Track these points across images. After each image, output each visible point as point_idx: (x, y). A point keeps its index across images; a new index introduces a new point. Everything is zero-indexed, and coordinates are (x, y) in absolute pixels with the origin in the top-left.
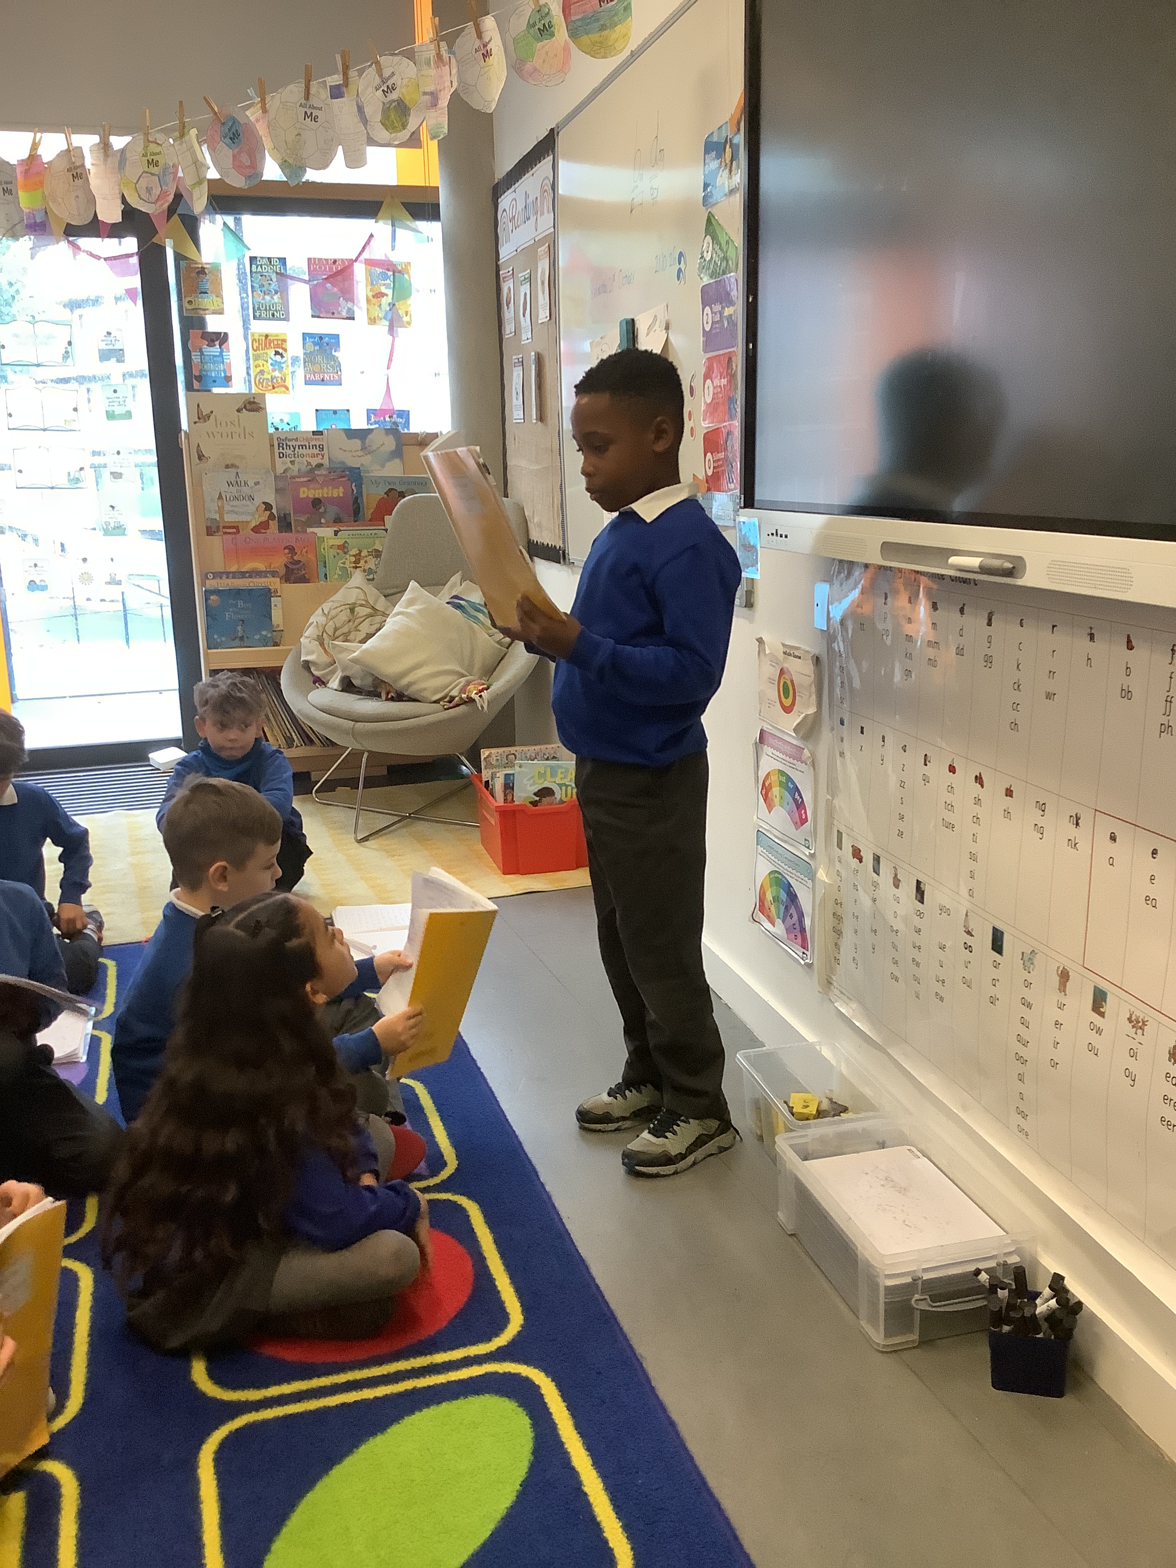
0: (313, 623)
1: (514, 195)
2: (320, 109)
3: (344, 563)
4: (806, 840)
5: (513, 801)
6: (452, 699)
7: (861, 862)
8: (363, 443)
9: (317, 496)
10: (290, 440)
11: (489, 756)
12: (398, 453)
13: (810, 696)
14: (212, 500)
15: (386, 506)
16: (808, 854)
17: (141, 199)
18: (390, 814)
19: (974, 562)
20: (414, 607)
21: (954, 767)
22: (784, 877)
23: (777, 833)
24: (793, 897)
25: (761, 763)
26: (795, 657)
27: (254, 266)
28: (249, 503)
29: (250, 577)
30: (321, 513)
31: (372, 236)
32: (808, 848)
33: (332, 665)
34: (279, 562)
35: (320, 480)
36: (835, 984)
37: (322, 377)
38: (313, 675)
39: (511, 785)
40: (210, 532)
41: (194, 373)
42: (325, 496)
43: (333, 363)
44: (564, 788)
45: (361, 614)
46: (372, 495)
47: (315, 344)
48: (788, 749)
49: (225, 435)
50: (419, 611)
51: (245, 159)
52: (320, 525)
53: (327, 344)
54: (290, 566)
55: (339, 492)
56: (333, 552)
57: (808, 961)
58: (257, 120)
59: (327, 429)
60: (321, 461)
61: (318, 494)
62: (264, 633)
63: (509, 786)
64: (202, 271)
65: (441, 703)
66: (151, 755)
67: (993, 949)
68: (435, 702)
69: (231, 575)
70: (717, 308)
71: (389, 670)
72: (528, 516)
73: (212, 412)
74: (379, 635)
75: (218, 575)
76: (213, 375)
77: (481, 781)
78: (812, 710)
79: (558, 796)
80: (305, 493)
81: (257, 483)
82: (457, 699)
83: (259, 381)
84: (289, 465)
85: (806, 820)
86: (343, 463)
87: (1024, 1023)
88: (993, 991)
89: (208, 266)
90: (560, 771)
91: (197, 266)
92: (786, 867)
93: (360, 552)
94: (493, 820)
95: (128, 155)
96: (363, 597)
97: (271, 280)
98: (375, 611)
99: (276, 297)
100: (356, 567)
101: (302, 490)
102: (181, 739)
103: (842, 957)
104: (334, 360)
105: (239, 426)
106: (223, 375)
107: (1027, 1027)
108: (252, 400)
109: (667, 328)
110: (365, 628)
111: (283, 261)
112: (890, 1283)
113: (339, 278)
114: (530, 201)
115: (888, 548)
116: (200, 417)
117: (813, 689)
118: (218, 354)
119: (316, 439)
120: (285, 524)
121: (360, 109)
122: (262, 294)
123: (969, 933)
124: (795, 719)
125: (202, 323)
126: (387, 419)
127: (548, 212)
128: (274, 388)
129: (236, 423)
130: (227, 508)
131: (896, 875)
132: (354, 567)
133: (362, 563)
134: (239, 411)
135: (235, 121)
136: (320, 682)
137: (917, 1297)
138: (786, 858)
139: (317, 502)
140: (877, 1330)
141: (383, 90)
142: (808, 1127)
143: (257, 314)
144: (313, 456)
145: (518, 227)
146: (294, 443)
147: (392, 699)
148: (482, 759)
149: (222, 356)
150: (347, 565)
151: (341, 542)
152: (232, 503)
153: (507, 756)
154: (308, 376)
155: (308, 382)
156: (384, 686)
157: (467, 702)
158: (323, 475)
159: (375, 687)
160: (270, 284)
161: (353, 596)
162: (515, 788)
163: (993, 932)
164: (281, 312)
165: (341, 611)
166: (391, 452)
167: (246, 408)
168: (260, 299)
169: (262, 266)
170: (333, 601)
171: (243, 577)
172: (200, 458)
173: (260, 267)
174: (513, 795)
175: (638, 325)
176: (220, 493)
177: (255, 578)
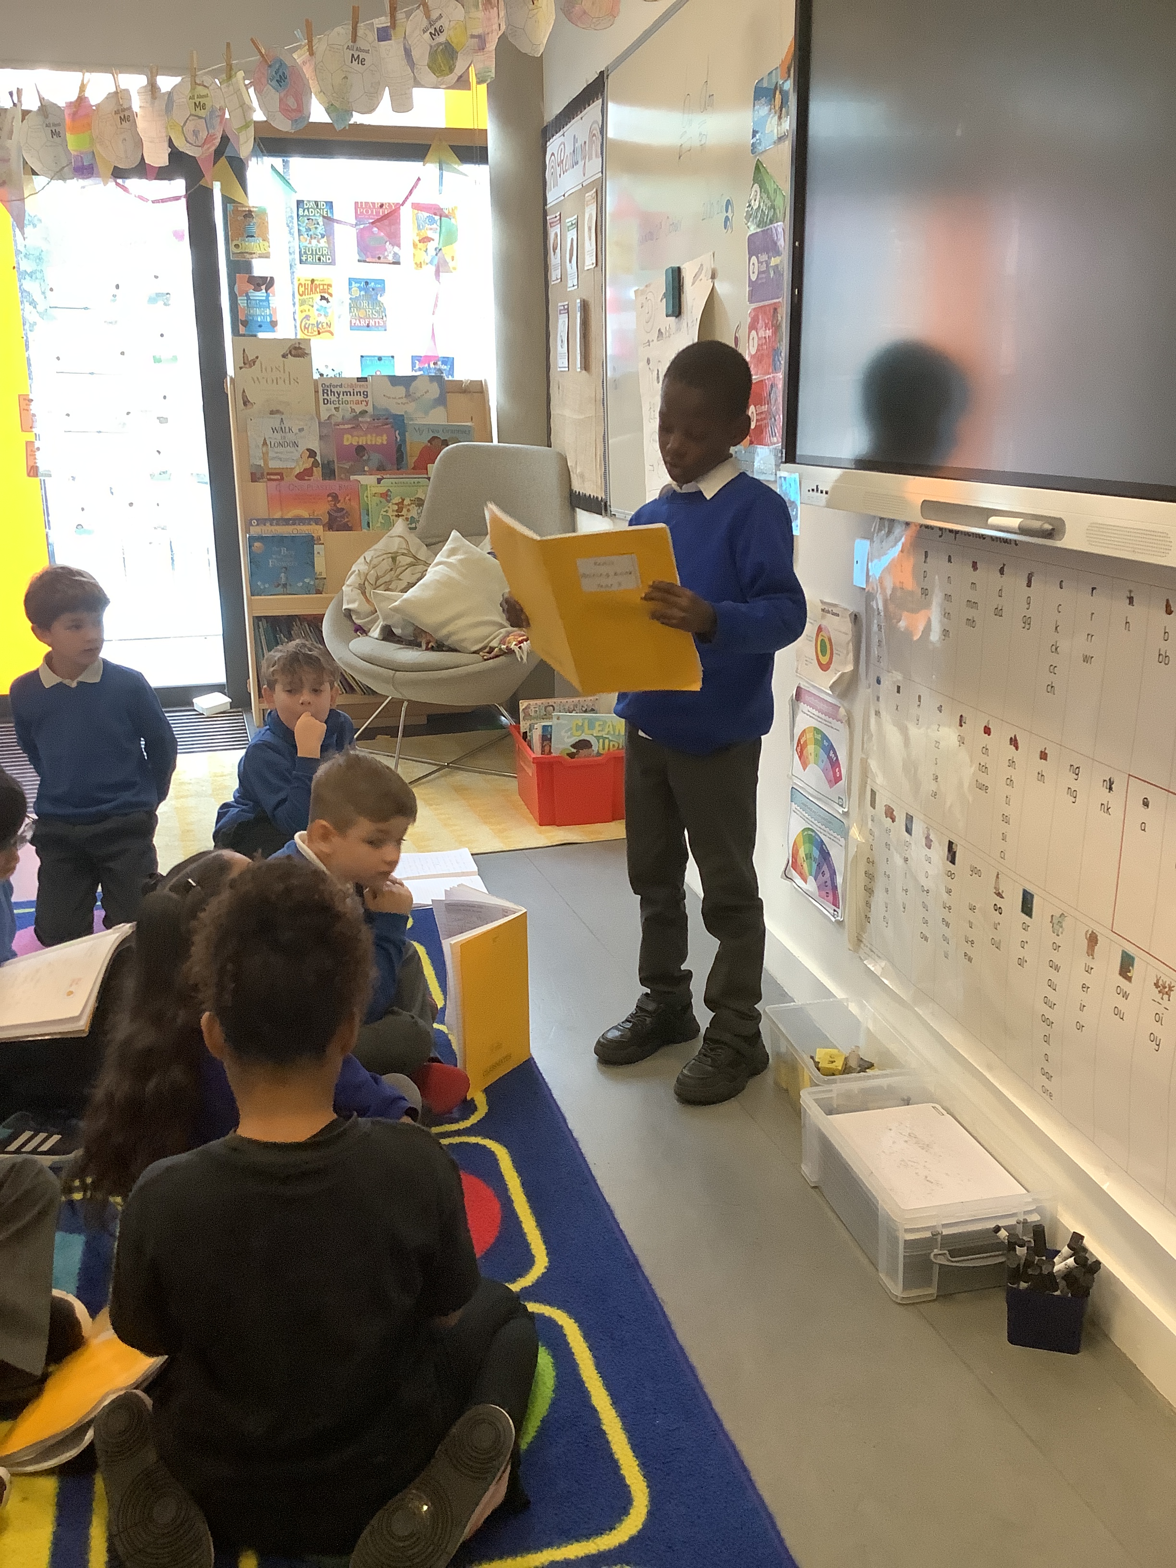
0: (354, 571)
1: (562, 139)
2: (367, 52)
3: (386, 511)
4: (839, 798)
5: (550, 752)
6: (492, 649)
7: (894, 821)
8: (407, 391)
9: (360, 444)
10: (334, 387)
11: (527, 707)
12: (441, 401)
13: (848, 654)
14: (257, 446)
15: (429, 454)
16: (841, 812)
17: (188, 142)
18: (429, 764)
19: (1015, 523)
20: (455, 557)
21: (989, 729)
22: (818, 835)
23: (811, 791)
24: (825, 855)
25: (798, 719)
26: (834, 614)
27: (301, 210)
28: (293, 449)
29: (294, 524)
31: (419, 179)
32: (842, 806)
33: (374, 614)
34: (322, 509)
35: (364, 427)
36: (864, 940)
37: (367, 322)
38: (355, 623)
39: (549, 736)
40: (254, 478)
41: (240, 317)
42: (369, 443)
43: (378, 308)
44: (601, 741)
45: (403, 563)
46: (415, 443)
47: (361, 289)
48: (824, 707)
49: (270, 380)
50: (461, 561)
51: (291, 102)
52: (363, 473)
53: (373, 289)
55: (382, 440)
56: (377, 499)
57: (839, 918)
58: (304, 63)
59: (372, 376)
60: (365, 408)
61: (362, 441)
62: (307, 580)
63: (546, 737)
64: (249, 214)
65: (481, 653)
66: (195, 700)
67: (1023, 911)
68: (474, 652)
69: (275, 522)
70: (764, 257)
71: (428, 620)
72: (571, 466)
73: (257, 357)
74: (421, 585)
75: (261, 522)
76: (259, 320)
77: (519, 732)
78: (849, 668)
79: (595, 748)
80: (349, 440)
81: (301, 430)
82: (496, 650)
83: (305, 326)
84: (334, 411)
85: (840, 778)
86: (387, 410)
87: (1051, 984)
88: (1022, 953)
89: (255, 209)
90: (597, 723)
91: (244, 209)
92: (819, 825)
93: (403, 500)
94: (531, 771)
95: (175, 97)
96: (405, 546)
97: (318, 224)
98: (416, 561)
99: (322, 241)
100: (398, 516)
101: (346, 436)
102: (224, 685)
103: (873, 914)
104: (380, 306)
105: (284, 372)
106: (269, 320)
107: (1055, 990)
108: (297, 345)
109: (713, 277)
110: (407, 577)
111: (330, 204)
112: (910, 1237)
113: (386, 222)
114: (578, 145)
115: (928, 507)
116: (246, 362)
117: (851, 647)
118: (264, 298)
119: (360, 386)
120: (329, 472)
121: (408, 53)
122: (309, 238)
123: (999, 895)
124: (832, 677)
125: (247, 267)
126: (432, 365)
127: (597, 156)
128: (319, 333)
129: (282, 369)
130: (271, 454)
131: (928, 835)
132: (396, 516)
133: (404, 512)
134: (284, 356)
135: (282, 64)
136: (361, 630)
137: (936, 1251)
138: (820, 816)
139: (360, 449)
140: (896, 1283)
141: (431, 33)
142: (835, 1082)
143: (304, 258)
144: (357, 403)
145: (566, 171)
146: (338, 389)
147: (432, 649)
148: (521, 708)
149: (268, 301)
150: (390, 513)
151: (384, 490)
152: (276, 450)
153: (546, 708)
154: (353, 321)
155: (353, 328)
156: (424, 635)
157: (505, 653)
158: (367, 422)
159: (415, 636)
160: (316, 228)
161: (395, 545)
162: (552, 740)
163: (1023, 895)
164: (328, 257)
165: (383, 559)
166: (435, 400)
167: (291, 354)
168: (306, 244)
169: (308, 209)
170: (375, 550)
171: (288, 524)
172: (245, 404)
173: (306, 210)
174: (550, 746)
175: (684, 273)
176: (265, 439)
177: (300, 525)
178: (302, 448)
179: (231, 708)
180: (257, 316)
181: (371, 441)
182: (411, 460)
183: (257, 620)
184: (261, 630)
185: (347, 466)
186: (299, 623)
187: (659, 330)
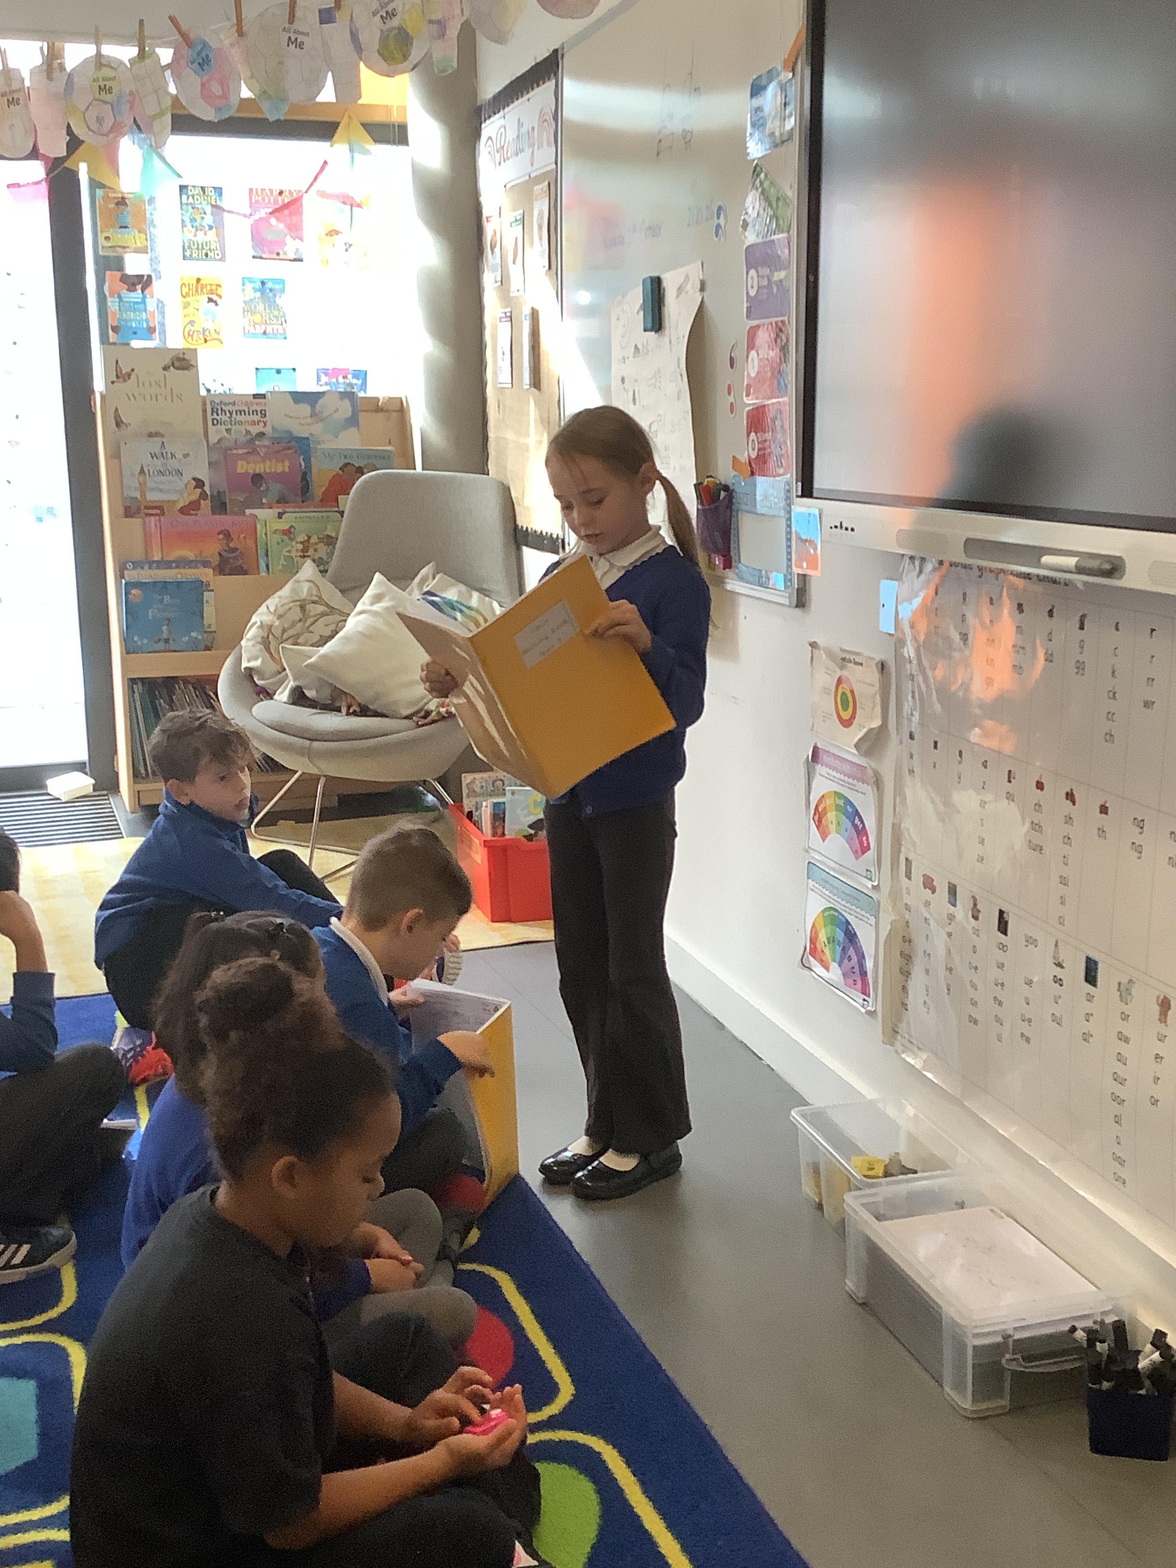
0: (255, 623)
1: (502, 122)
2: (307, 34)
3: (289, 551)
4: (867, 870)
5: (503, 834)
6: (428, 713)
7: (934, 892)
8: (313, 408)
9: (258, 471)
10: (226, 404)
11: (473, 782)
12: (353, 421)
13: (874, 708)
14: (132, 475)
16: (870, 886)
17: (90, 130)
18: (346, 853)
19: (1071, 561)
20: (380, 605)
21: (1042, 783)
22: (843, 916)
23: (833, 865)
24: (851, 936)
25: (814, 784)
26: (856, 663)
27: (184, 197)
28: (176, 478)
29: (177, 567)
30: (262, 491)
31: (325, 163)
32: (870, 879)
33: (280, 673)
34: (213, 549)
35: (262, 451)
36: (900, 1031)
37: (263, 329)
38: (256, 685)
39: (502, 816)
40: (129, 513)
41: (110, 322)
42: (268, 470)
43: (276, 313)
45: (312, 613)
46: (323, 471)
47: (255, 290)
48: (847, 768)
49: (148, 397)
50: (387, 608)
51: (216, 89)
52: (261, 506)
53: (271, 290)
54: (224, 554)
55: (284, 467)
56: (278, 537)
57: (870, 1008)
58: (232, 45)
59: (271, 392)
60: (263, 430)
61: (259, 468)
62: (194, 634)
63: (499, 817)
64: (122, 202)
65: (414, 718)
66: (49, 782)
67: (1087, 980)
68: (407, 718)
70: (765, 271)
71: (350, 679)
72: (517, 498)
73: (133, 370)
74: (339, 638)
75: (137, 565)
76: (134, 325)
77: (463, 813)
78: (876, 723)
80: (243, 467)
81: (186, 456)
82: (434, 714)
83: (189, 334)
84: (225, 434)
85: (868, 848)
86: (289, 432)
87: (1120, 1058)
88: (1086, 1027)
89: (129, 196)
91: (116, 195)
92: (844, 903)
93: (309, 537)
94: (480, 857)
95: (76, 79)
96: (315, 592)
97: (205, 213)
98: (332, 610)
99: (210, 233)
100: (304, 557)
101: (240, 463)
102: (85, 763)
103: (911, 1000)
104: (279, 309)
105: (165, 386)
106: (145, 325)
107: (1125, 1064)
108: (181, 356)
109: (702, 289)
110: (321, 628)
111: (219, 191)
112: (979, 1342)
113: (286, 212)
114: (524, 130)
115: (972, 545)
116: (119, 375)
117: (878, 699)
118: (140, 300)
119: (257, 404)
120: (220, 506)
121: (354, 37)
122: (194, 230)
123: (1060, 965)
124: (857, 733)
125: (119, 263)
126: (341, 379)
127: (549, 144)
129: (162, 384)
130: (150, 484)
131: (975, 905)
132: (301, 557)
133: (311, 552)
134: (165, 368)
135: (205, 45)
136: (266, 694)
137: (1008, 1356)
138: (844, 892)
139: (257, 478)
140: (965, 1397)
141: (382, 17)
142: (881, 1185)
143: (188, 254)
144: (254, 423)
145: (508, 158)
146: (231, 408)
147: (355, 714)
148: (464, 784)
149: (145, 303)
150: (293, 554)
151: (286, 526)
152: (156, 479)
153: (494, 782)
154: (247, 328)
155: (246, 333)
156: (344, 698)
157: (444, 717)
158: (264, 446)
159: (333, 699)
160: (203, 218)
161: (305, 590)
162: (506, 818)
163: (1087, 962)
164: (216, 252)
165: (290, 609)
166: (347, 420)
167: (174, 366)
168: (191, 236)
169: (193, 196)
170: (280, 597)
171: (170, 568)
172: (118, 425)
173: (191, 198)
174: (504, 827)
175: (665, 284)
176: (142, 467)
177: (184, 568)
178: (187, 477)
179: (94, 790)
180: (131, 321)
182: (318, 491)
183: (131, 683)
184: (137, 695)
186: (182, 687)
187: (636, 346)
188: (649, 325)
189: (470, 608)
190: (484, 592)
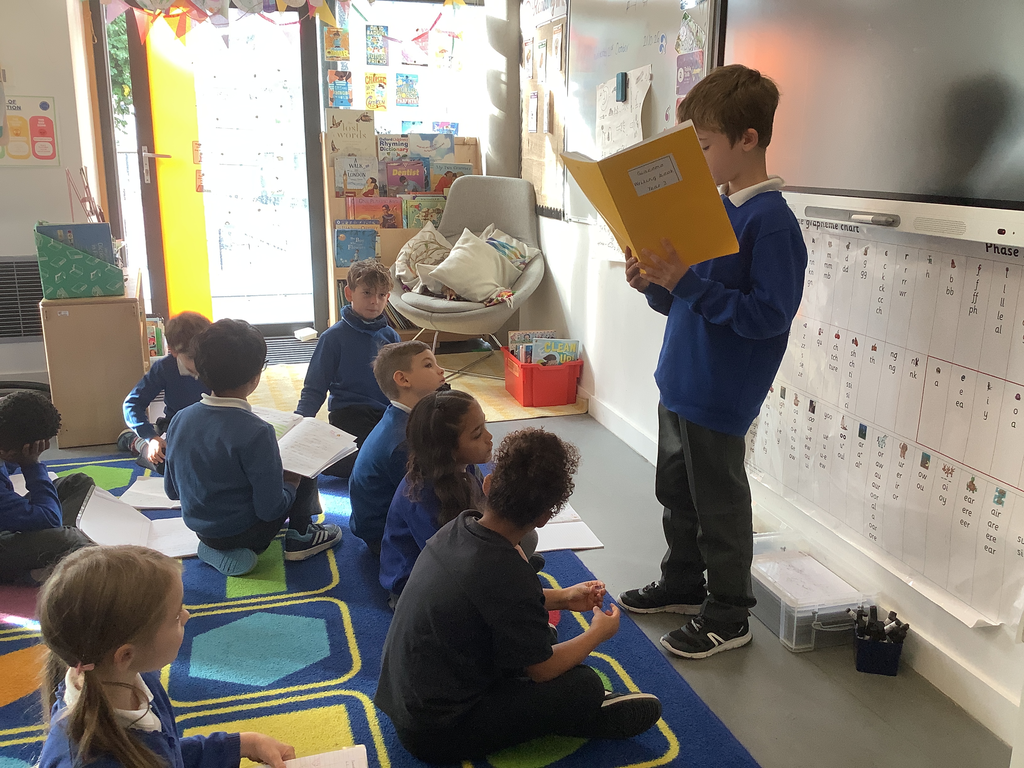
0: (403, 252)
3: (418, 217)
5: (531, 362)
6: (492, 300)
8: (431, 142)
9: (403, 175)
10: (387, 140)
11: (514, 335)
12: (451, 150)
14: (340, 175)
19: (870, 218)
20: (468, 244)
21: (839, 335)
27: (368, 31)
29: (362, 223)
31: (441, 14)
33: (415, 278)
34: (380, 215)
35: (405, 165)
36: (750, 463)
37: (406, 101)
38: (403, 284)
39: (530, 353)
40: (338, 195)
42: (408, 174)
43: (413, 92)
44: (562, 355)
45: (431, 248)
47: (403, 81)
49: (348, 135)
50: (471, 246)
52: (404, 193)
53: (411, 81)
54: (387, 218)
55: (416, 173)
56: (412, 209)
59: (410, 134)
60: (406, 154)
61: (404, 173)
65: (485, 303)
66: (295, 332)
67: (859, 436)
68: (480, 302)
70: (688, 69)
71: (454, 282)
72: (537, 190)
73: (341, 121)
74: (449, 260)
75: (342, 222)
76: (341, 98)
77: (508, 351)
80: (397, 173)
81: (368, 166)
82: (494, 300)
83: (369, 103)
84: (387, 155)
86: (419, 155)
87: (877, 475)
88: (858, 460)
89: (341, 30)
90: (560, 344)
96: (432, 238)
97: (379, 40)
98: (442, 247)
99: (381, 50)
101: (394, 170)
102: (313, 323)
103: (756, 447)
104: (415, 91)
106: (347, 98)
107: (880, 478)
108: (366, 114)
109: (651, 79)
110: (436, 256)
111: (386, 28)
112: (800, 615)
113: (420, 40)
115: (811, 210)
116: (335, 124)
119: (403, 140)
120: (384, 192)
122: (373, 49)
123: (845, 428)
125: (335, 65)
126: (445, 128)
128: (377, 107)
129: (356, 129)
130: (349, 181)
131: (796, 398)
134: (357, 121)
136: (409, 289)
137: (815, 623)
139: (403, 179)
140: (792, 643)
143: (369, 61)
144: (401, 150)
146: (390, 142)
148: (510, 336)
150: (420, 218)
151: (417, 204)
152: (351, 178)
153: (525, 336)
154: (398, 100)
155: (398, 104)
157: (501, 302)
158: (407, 162)
159: (443, 292)
160: (377, 43)
161: (427, 237)
162: (533, 354)
163: (860, 426)
164: (384, 61)
165: (420, 246)
166: (448, 149)
167: (362, 120)
168: (371, 52)
169: (373, 31)
170: (415, 240)
171: (358, 224)
172: (333, 150)
173: (372, 32)
174: (531, 358)
175: (629, 76)
176: (345, 171)
177: (366, 224)
178: (368, 177)
180: (340, 96)
181: (409, 173)
182: (433, 186)
183: (337, 282)
185: (394, 189)
187: (611, 109)
188: (620, 98)
189: (512, 247)
190: (519, 239)
